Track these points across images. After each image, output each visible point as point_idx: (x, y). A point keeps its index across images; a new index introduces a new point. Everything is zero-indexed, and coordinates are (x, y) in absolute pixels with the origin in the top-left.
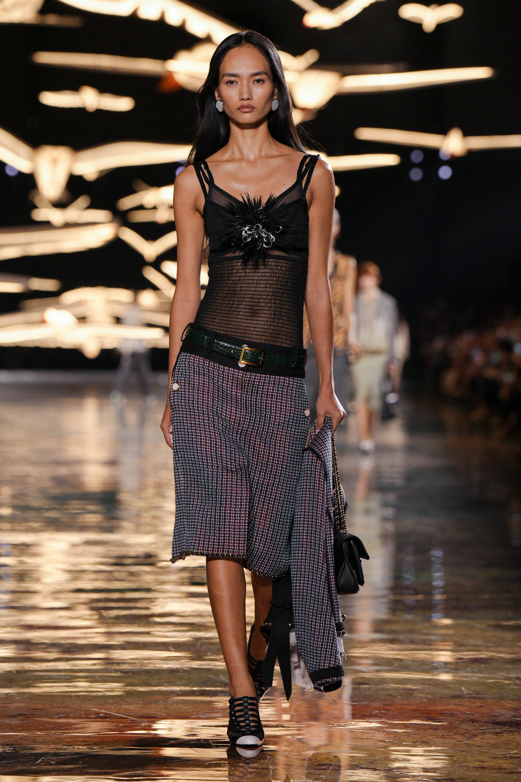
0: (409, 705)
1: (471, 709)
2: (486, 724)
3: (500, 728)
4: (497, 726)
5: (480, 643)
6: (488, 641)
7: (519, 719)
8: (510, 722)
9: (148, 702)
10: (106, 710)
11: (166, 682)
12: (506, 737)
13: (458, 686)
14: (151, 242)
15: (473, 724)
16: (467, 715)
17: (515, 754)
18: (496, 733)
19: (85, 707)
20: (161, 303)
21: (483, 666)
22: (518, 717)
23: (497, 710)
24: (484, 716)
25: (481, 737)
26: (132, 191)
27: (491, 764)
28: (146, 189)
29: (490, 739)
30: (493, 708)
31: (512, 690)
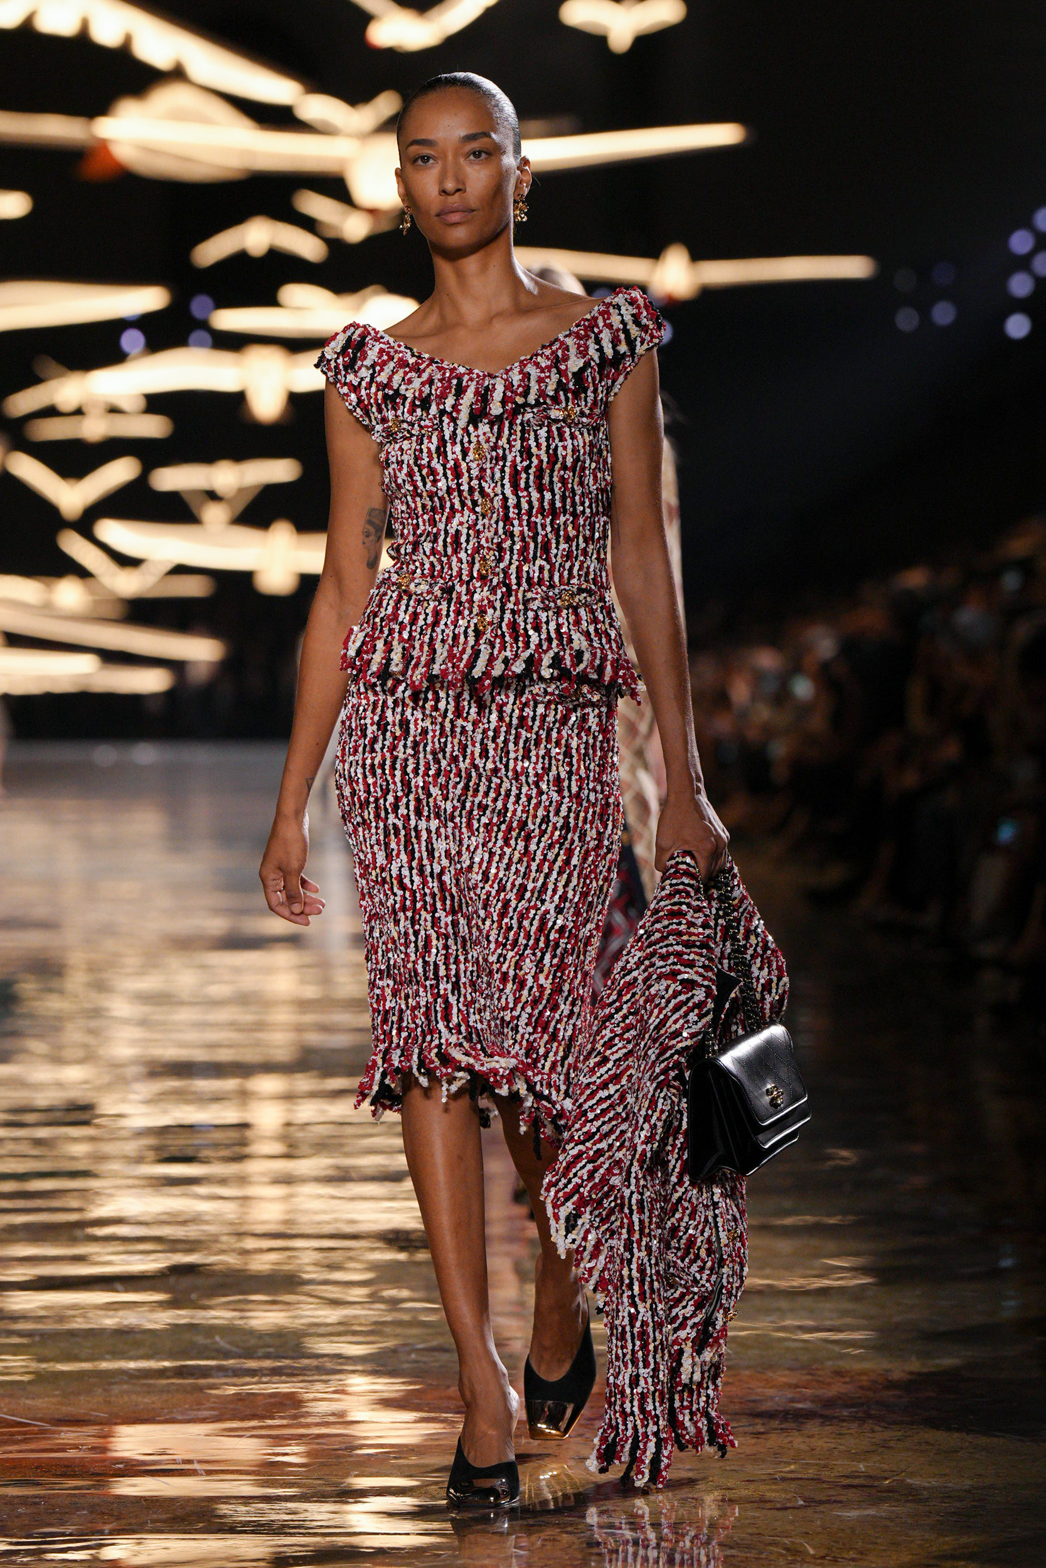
2: (738, 1417)
3: (763, 1424)
4: (758, 1421)
7: (800, 1406)
8: (782, 1411)
9: (72, 1392)
11: (108, 1353)
12: (775, 1441)
14: (72, 481)
17: (789, 1472)
18: (755, 1434)
20: (96, 603)
22: (799, 1402)
23: (759, 1390)
24: (733, 1402)
26: (33, 380)
27: (744, 1493)
28: (61, 375)
31: (788, 1349)
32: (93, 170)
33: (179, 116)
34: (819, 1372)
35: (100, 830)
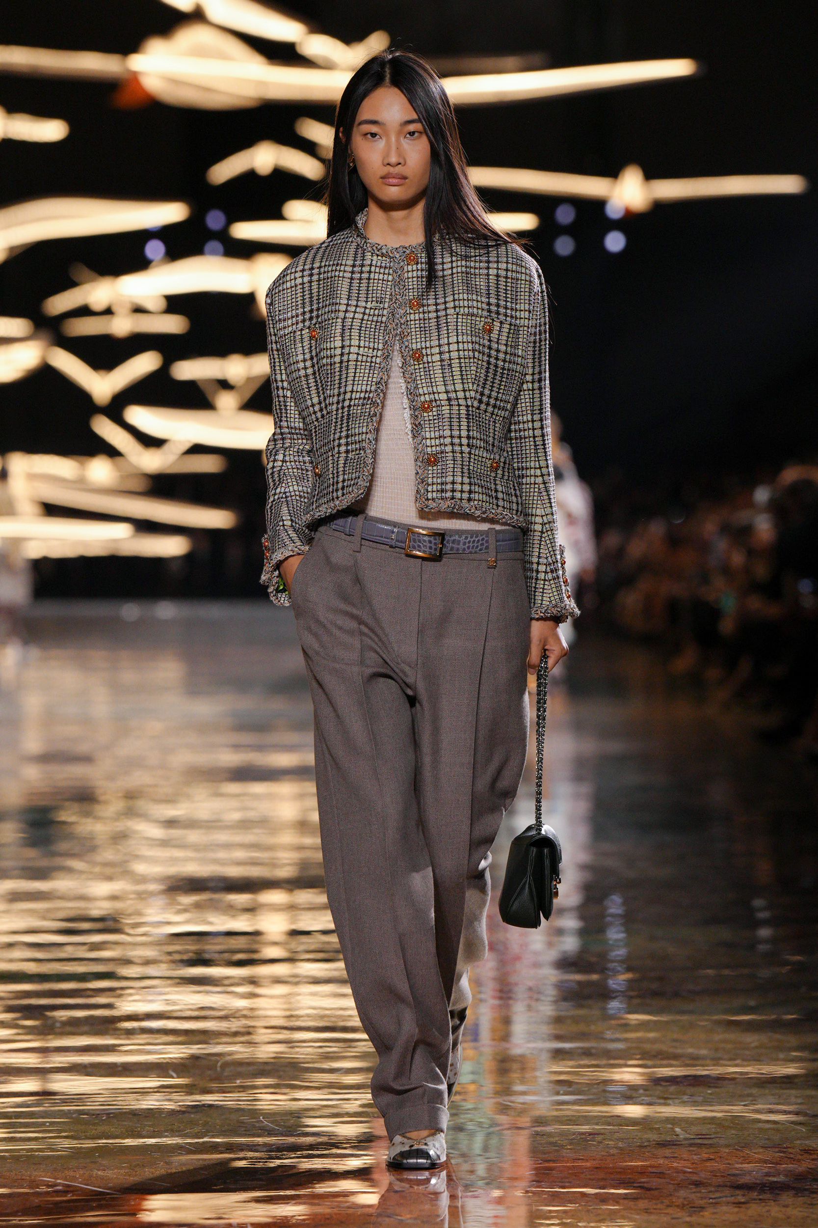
0: (587, 1161)
1: (693, 1163)
3: (744, 1195)
4: (738, 1192)
5: (704, 1052)
6: (717, 1050)
7: (775, 1179)
8: (760, 1184)
9: (138, 1165)
10: (66, 1180)
11: (166, 1131)
12: (754, 1209)
13: (671, 1126)
14: (102, 373)
15: (698, 1189)
16: (688, 1175)
18: (737, 1203)
19: (30, 1176)
20: (123, 477)
21: (709, 1092)
22: (774, 1176)
23: (737, 1166)
24: (716, 1176)
25: (711, 1210)
26: (69, 284)
28: (93, 280)
29: (727, 1213)
30: (730, 1162)
31: (761, 1130)
32: (125, 100)
33: (200, 52)
34: (790, 1150)
35: (128, 676)
